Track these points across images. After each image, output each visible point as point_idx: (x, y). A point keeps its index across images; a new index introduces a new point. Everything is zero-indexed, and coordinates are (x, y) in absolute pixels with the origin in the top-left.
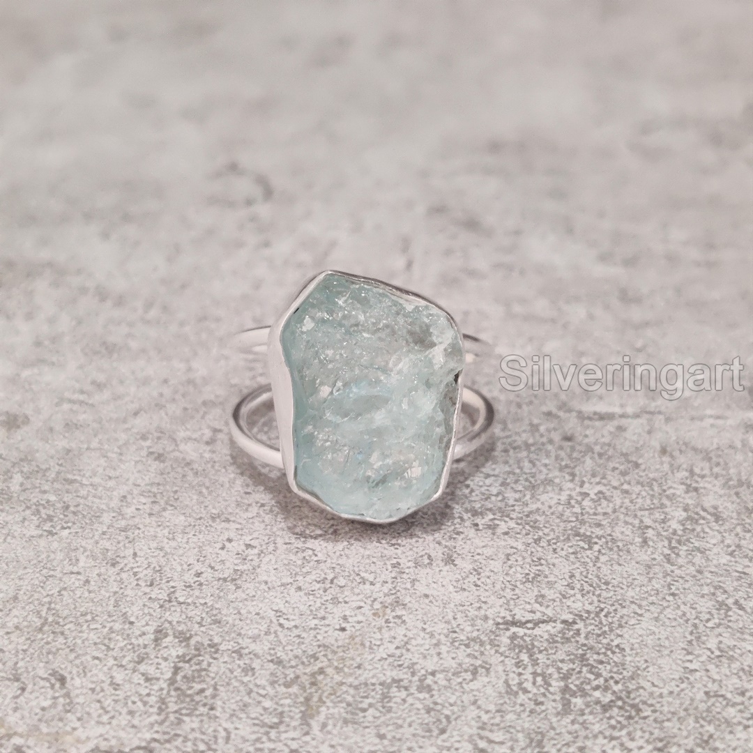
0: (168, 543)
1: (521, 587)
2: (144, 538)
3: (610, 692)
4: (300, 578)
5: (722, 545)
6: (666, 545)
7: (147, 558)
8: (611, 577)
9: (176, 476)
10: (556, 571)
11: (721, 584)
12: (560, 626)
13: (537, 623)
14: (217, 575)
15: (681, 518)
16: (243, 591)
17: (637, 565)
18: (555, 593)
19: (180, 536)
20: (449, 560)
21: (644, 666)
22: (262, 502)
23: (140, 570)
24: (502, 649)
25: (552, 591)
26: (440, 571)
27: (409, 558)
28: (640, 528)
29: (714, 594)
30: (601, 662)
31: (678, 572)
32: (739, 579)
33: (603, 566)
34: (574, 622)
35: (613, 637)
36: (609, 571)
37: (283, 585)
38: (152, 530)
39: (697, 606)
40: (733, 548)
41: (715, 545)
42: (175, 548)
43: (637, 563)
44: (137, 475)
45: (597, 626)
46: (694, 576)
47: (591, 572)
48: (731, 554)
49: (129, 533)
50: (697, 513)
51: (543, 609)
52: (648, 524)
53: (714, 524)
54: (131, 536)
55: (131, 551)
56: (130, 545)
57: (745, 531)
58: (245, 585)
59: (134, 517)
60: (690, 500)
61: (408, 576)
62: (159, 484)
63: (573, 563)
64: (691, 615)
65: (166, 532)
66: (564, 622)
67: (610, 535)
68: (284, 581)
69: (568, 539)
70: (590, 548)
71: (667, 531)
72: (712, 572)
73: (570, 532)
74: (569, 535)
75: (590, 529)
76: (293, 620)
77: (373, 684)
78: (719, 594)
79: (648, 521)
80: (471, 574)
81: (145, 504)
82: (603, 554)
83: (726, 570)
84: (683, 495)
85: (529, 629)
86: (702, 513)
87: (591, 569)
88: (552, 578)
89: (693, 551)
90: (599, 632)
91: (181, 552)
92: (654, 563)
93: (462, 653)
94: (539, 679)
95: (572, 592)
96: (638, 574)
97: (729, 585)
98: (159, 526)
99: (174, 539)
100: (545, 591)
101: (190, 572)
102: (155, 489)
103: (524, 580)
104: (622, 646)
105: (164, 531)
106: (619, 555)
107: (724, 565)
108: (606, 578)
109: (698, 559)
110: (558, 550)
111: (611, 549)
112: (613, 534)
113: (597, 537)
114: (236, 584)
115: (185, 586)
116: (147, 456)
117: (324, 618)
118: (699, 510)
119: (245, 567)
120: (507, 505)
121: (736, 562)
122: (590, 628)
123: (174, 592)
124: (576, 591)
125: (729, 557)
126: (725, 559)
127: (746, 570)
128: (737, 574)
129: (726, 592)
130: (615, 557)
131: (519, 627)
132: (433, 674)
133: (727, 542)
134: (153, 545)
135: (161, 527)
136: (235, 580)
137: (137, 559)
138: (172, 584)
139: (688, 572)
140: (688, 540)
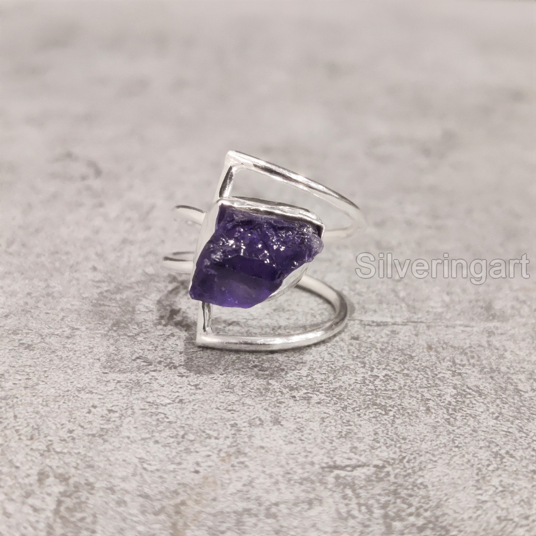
0: (42, 409)
1: (337, 441)
2: (22, 404)
3: (422, 517)
4: (157, 434)
5: (488, 412)
6: (445, 412)
7: (25, 420)
8: (406, 434)
9: (44, 360)
10: (363, 430)
11: (494, 440)
12: (373, 470)
13: (354, 467)
14: (86, 432)
15: (453, 394)
16: (110, 444)
17: (425, 426)
18: (365, 445)
19: (53, 403)
20: (276, 422)
21: (445, 498)
22: (119, 379)
23: (21, 428)
24: (329, 486)
25: (362, 444)
26: (271, 429)
27: (244, 420)
28: (422, 400)
29: (489, 447)
30: (411, 496)
31: (457, 431)
32: (506, 436)
33: (399, 426)
34: (384, 467)
35: (416, 477)
36: (404, 430)
37: (143, 439)
38: (28, 399)
39: (478, 455)
40: (497, 414)
41: (482, 412)
42: (49, 412)
43: (425, 424)
44: (12, 359)
45: (402, 469)
46: (471, 434)
47: (390, 431)
48: (497, 418)
49: (9, 401)
50: (464, 391)
51: (357, 457)
52: (429, 398)
53: (479, 398)
54: (11, 404)
55: (12, 414)
56: (11, 410)
57: (504, 403)
58: (111, 440)
59: (12, 389)
60: (456, 381)
61: (245, 433)
62: (30, 366)
63: (375, 424)
64: (475, 461)
65: (40, 400)
66: (376, 466)
67: (400, 405)
68: (144, 436)
69: (368, 407)
70: (387, 414)
71: (444, 402)
72: (485, 432)
73: (369, 402)
74: (369, 404)
75: (384, 401)
76: (155, 465)
77: (228, 512)
78: (493, 447)
79: (427, 396)
80: (296, 431)
81: (20, 380)
82: (398, 418)
83: (494, 430)
84: (451, 378)
85: (349, 471)
86: (468, 390)
87: (390, 429)
88: (360, 435)
89: (466, 416)
90: (405, 473)
91: (54, 415)
92: (439, 424)
93: (297, 489)
94: (363, 509)
95: (378, 445)
96: (428, 432)
97: (499, 440)
98: (34, 396)
99: (47, 405)
100: (356, 444)
101: (64, 430)
102: (27, 370)
103: (339, 436)
104: (425, 484)
105: (38, 400)
106: (410, 419)
107: (492, 426)
108: (403, 435)
109: (471, 422)
110: (362, 415)
111: (403, 415)
112: (402, 404)
113: (390, 406)
114: (103, 439)
115: (61, 440)
116: (19, 346)
117: (180, 464)
118: (465, 388)
119: (110, 426)
120: (315, 383)
121: (501, 424)
122: (397, 471)
123: (51, 444)
124: (381, 444)
125: (495, 421)
126: (492, 422)
127: (510, 430)
128: (504, 433)
129: (497, 445)
130: (407, 420)
131: (340, 469)
132: (277, 504)
133: (491, 410)
134: (30, 409)
135: (36, 397)
136: (102, 435)
137: (18, 420)
138: (49, 438)
139: (466, 431)
140: (461, 409)
